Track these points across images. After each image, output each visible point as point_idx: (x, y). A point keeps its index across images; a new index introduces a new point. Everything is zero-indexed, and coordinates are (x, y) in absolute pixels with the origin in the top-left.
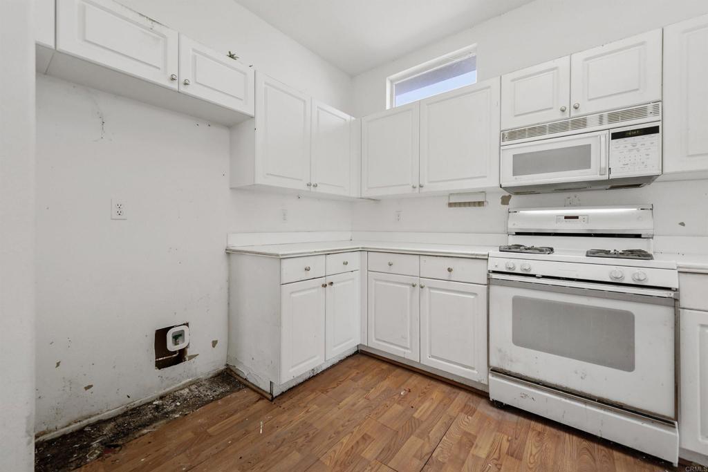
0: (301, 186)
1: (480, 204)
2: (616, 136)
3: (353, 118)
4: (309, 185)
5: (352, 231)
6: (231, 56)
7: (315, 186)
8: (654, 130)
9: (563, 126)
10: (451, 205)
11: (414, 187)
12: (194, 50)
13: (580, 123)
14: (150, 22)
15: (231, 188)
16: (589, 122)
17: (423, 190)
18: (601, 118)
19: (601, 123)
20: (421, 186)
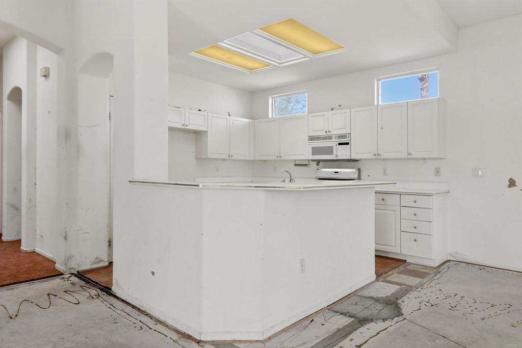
0: (226, 157)
1: (306, 165)
2: (340, 144)
3: (251, 120)
4: (229, 156)
5: (252, 177)
6: (200, 110)
7: (232, 156)
8: (347, 144)
9: (325, 138)
10: (295, 165)
11: (277, 157)
12: (189, 113)
13: (330, 138)
14: (177, 108)
15: (196, 158)
16: (333, 138)
17: (282, 158)
18: (336, 137)
19: (336, 139)
20: (280, 157)
